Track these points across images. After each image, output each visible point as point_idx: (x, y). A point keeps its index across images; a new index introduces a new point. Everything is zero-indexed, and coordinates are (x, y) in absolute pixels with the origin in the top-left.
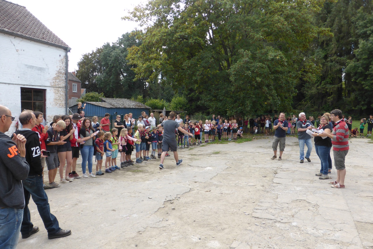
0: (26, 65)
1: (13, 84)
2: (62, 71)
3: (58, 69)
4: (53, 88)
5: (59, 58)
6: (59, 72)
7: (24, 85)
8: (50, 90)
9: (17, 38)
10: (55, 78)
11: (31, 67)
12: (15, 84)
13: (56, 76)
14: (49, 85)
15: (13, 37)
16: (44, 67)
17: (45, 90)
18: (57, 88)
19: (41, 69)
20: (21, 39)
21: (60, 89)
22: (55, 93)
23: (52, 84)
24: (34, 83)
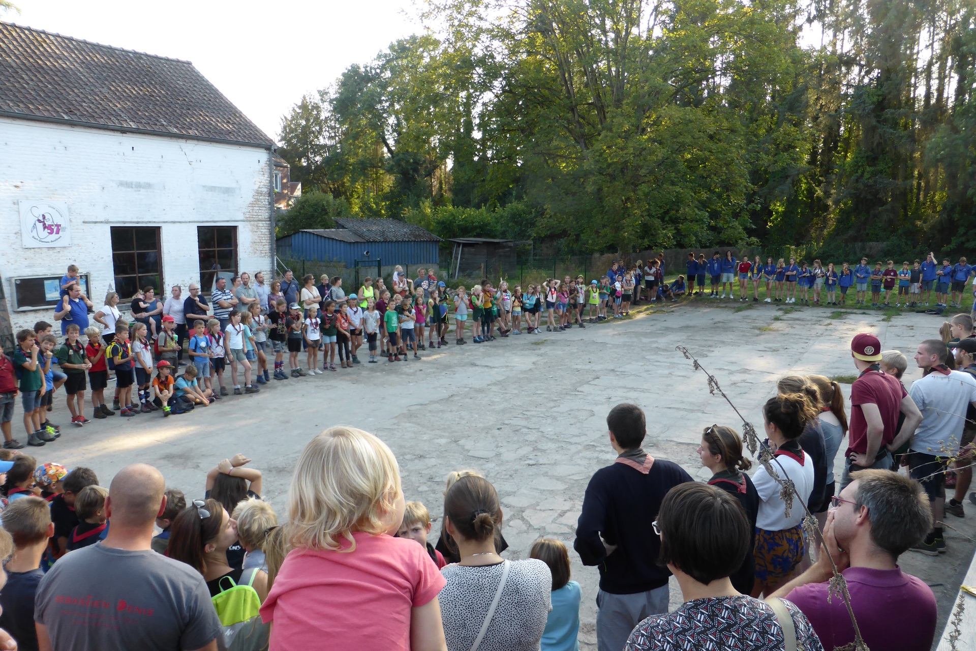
0: (204, 186)
1: (186, 222)
2: (263, 189)
3: (256, 187)
4: (248, 223)
5: (258, 167)
6: (259, 193)
7: (203, 222)
8: (244, 227)
9: (189, 142)
10: (252, 205)
11: (213, 189)
12: (190, 222)
13: (253, 200)
14: (241, 217)
15: (184, 141)
16: (234, 185)
17: (235, 228)
18: (256, 223)
19: (228, 191)
20: (195, 142)
21: (260, 224)
22: (253, 231)
23: (247, 216)
24: (219, 218)
